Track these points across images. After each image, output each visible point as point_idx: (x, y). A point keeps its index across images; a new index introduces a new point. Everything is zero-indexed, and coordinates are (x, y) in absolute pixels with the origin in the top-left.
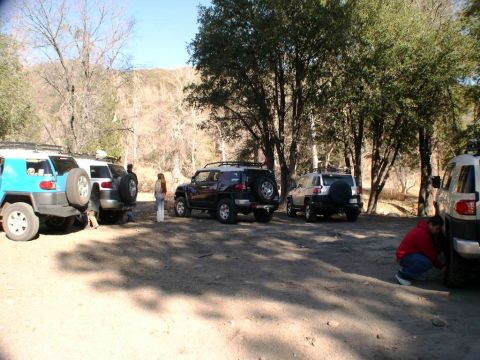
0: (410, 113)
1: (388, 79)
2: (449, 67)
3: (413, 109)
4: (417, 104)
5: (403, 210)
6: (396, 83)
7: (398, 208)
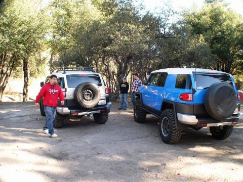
0: (21, 52)
1: (13, 35)
2: (42, 31)
3: (23, 50)
4: (25, 47)
5: (12, 99)
6: (16, 36)
7: (10, 98)
